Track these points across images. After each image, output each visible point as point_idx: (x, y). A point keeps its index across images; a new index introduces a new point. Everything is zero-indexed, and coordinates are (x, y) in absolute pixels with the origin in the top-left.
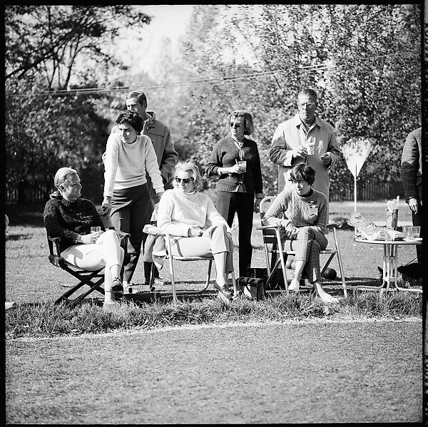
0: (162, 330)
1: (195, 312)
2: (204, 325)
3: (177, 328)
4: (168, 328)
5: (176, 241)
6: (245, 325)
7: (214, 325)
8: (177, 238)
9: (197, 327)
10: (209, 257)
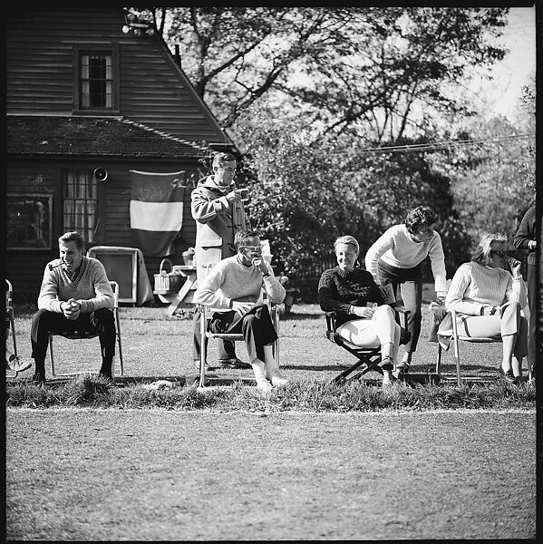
0: (434, 412)
1: (473, 395)
2: (481, 410)
3: (450, 411)
4: (441, 411)
5: (464, 320)
6: (528, 412)
7: (493, 411)
8: (465, 317)
9: (473, 411)
10: (498, 338)
